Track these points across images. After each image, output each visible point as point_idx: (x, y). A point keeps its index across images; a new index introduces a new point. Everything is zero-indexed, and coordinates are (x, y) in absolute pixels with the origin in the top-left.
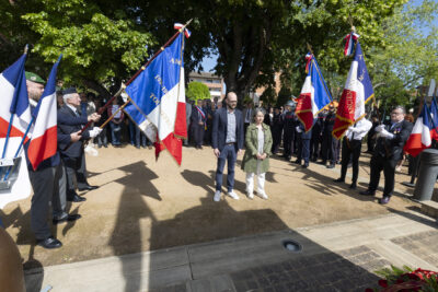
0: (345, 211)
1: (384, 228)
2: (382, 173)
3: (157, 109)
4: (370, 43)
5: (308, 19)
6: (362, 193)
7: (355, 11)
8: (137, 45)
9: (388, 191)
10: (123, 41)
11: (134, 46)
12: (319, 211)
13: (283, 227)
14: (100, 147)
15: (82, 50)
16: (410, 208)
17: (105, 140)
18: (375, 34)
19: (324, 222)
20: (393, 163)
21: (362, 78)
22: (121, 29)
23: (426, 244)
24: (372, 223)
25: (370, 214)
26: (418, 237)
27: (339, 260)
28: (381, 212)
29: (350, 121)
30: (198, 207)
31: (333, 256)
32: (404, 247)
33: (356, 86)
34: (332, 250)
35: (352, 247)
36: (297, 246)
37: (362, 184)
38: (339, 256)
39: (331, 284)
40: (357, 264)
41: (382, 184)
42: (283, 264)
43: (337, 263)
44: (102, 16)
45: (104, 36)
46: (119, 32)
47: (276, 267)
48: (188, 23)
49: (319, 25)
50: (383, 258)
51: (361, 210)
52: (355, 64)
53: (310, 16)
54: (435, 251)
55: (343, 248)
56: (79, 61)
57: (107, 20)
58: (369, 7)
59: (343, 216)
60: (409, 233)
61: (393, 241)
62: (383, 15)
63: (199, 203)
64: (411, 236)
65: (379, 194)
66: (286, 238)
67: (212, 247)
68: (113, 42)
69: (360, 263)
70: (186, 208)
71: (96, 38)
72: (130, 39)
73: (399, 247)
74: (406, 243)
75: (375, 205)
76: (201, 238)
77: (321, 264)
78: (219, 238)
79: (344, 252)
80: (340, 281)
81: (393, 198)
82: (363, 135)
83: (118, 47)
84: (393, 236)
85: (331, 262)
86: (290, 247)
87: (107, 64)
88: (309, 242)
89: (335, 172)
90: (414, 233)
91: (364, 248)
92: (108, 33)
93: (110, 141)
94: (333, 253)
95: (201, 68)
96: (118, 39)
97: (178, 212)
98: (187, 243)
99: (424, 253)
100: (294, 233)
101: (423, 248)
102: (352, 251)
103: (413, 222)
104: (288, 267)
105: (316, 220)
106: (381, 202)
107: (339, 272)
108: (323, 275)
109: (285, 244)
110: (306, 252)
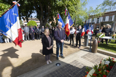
0: (71, 52)
1: (79, 54)
2: (78, 41)
4: (73, 11)
6: (75, 46)
7: (69, 3)
9: (80, 45)
12: (65, 53)
16: (84, 48)
23: (88, 56)
24: (77, 53)
25: (76, 51)
27: (70, 65)
28: (79, 50)
30: (31, 59)
31: (68, 65)
34: (68, 63)
35: (73, 61)
37: (75, 44)
38: (70, 64)
39: (68, 73)
40: (73, 65)
41: (78, 44)
43: (69, 66)
47: (54, 72)
48: (18, 1)
50: (79, 62)
51: (75, 51)
53: (59, 3)
54: (89, 57)
61: (81, 57)
65: (78, 46)
66: (57, 63)
67: (35, 71)
73: (82, 58)
74: (84, 57)
75: (77, 49)
76: (31, 69)
77: (65, 68)
79: (71, 63)
80: (70, 71)
82: (74, 33)
85: (68, 66)
88: (63, 62)
89: (69, 42)
90: (85, 54)
91: (75, 61)
95: (32, 16)
99: (87, 59)
101: (87, 57)
102: (73, 62)
103: (85, 52)
104: (57, 71)
106: (79, 48)
107: (70, 69)
108: (66, 71)
109: (57, 65)
110: (62, 65)
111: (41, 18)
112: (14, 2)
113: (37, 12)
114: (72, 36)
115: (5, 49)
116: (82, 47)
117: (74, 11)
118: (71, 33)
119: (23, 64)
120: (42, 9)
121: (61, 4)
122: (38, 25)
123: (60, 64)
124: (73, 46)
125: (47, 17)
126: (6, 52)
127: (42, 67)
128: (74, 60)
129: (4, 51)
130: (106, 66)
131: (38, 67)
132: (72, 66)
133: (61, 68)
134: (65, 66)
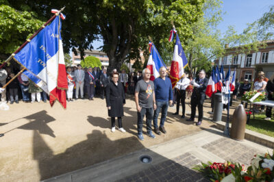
0: (178, 132)
1: (198, 140)
2: (197, 108)
4: (186, 37)
5: (154, 21)
6: (188, 120)
7: (177, 18)
9: (201, 118)
10: (28, 26)
13: (142, 147)
14: (12, 103)
16: (212, 126)
17: (17, 97)
18: (188, 32)
19: (166, 140)
20: (201, 102)
21: (181, 54)
22: (26, 17)
23: (219, 146)
24: (192, 138)
25: (191, 132)
26: (215, 143)
27: (173, 164)
28: (197, 131)
29: (177, 78)
30: (85, 141)
31: (170, 162)
32: (208, 150)
33: (178, 59)
34: (170, 158)
35: (181, 154)
37: (187, 115)
38: (173, 162)
40: (183, 165)
42: (139, 173)
43: (172, 167)
44: (8, 7)
45: (11, 22)
46: (24, 20)
47: (135, 176)
49: (160, 25)
50: (197, 158)
51: (187, 131)
52: (177, 47)
53: (154, 19)
54: (223, 150)
55: (176, 156)
57: (13, 10)
58: (185, 17)
59: (177, 135)
60: (211, 141)
61: (203, 147)
62: (192, 21)
63: (86, 138)
64: (212, 143)
65: (196, 120)
66: (143, 155)
67: (92, 169)
68: (19, 27)
69: (185, 164)
72: (33, 25)
73: (206, 150)
74: (209, 147)
75: (193, 127)
76: (84, 164)
77: (163, 169)
78: (97, 162)
79: (177, 158)
80: (173, 178)
81: (203, 121)
82: (186, 87)
83: (24, 30)
84: (203, 144)
85: (169, 166)
86: (145, 160)
87: (15, 42)
88: (157, 155)
89: (173, 109)
91: (188, 154)
92: (14, 20)
93: (21, 98)
94: (170, 160)
95: (92, 47)
96: (23, 24)
97: (69, 147)
99: (218, 152)
100: (148, 150)
101: (218, 149)
102: (181, 157)
103: (213, 134)
104: (141, 174)
106: (197, 124)
107: (173, 173)
108: (164, 176)
109: (142, 159)
110: (154, 162)
111: (112, 52)
113: (105, 38)
116: (205, 124)
117: (191, 36)
118: (179, 88)
119: (68, 151)
120: (115, 32)
121: (160, 21)
122: (103, 67)
123: (149, 158)
124: (183, 119)
125: (125, 48)
127: (108, 161)
128: (183, 153)
130: (265, 171)
131: (99, 161)
132: (178, 166)
133: (153, 169)
134: (162, 164)
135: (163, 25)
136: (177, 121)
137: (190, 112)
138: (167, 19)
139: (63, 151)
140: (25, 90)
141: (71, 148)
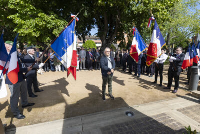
0: (156, 97)
1: (174, 104)
3: (66, 54)
4: (164, 20)
5: (136, 10)
7: (156, 5)
8: (60, 26)
9: (177, 87)
10: (53, 24)
11: (58, 26)
12: (144, 97)
13: (126, 106)
15: (35, 29)
16: (186, 94)
18: (166, 15)
19: (146, 103)
22: (52, 19)
23: (194, 111)
24: (168, 102)
25: (168, 98)
27: (151, 120)
28: (173, 97)
29: (156, 57)
30: (88, 98)
31: (149, 119)
32: (183, 113)
34: (149, 116)
35: (158, 114)
36: (133, 114)
37: (164, 84)
39: (147, 132)
40: (160, 122)
41: (174, 83)
42: (125, 123)
43: (151, 122)
44: (43, 13)
45: (45, 23)
46: (51, 20)
47: (122, 124)
48: (78, 14)
49: (141, 12)
50: (172, 118)
51: (164, 96)
53: (137, 8)
54: (198, 114)
56: (34, 34)
57: (46, 15)
58: (163, 3)
59: (155, 99)
60: (186, 107)
61: (178, 110)
62: (170, 6)
64: (187, 108)
65: (173, 88)
66: (128, 111)
68: (49, 25)
69: (161, 121)
70: (82, 98)
71: (41, 24)
72: (56, 23)
73: (181, 113)
74: (184, 111)
75: (170, 94)
76: (88, 112)
77: (143, 122)
78: (97, 112)
79: (154, 116)
80: (151, 130)
81: (179, 90)
82: (164, 61)
83: (51, 27)
84: (178, 108)
85: (148, 121)
86: (129, 115)
87: (47, 34)
88: (138, 112)
89: (152, 79)
90: (188, 106)
91: (164, 114)
92: (46, 21)
94: (149, 117)
95: (90, 34)
96: (51, 23)
97: (79, 100)
98: (82, 114)
99: (193, 116)
100: (132, 108)
101: (193, 113)
102: (158, 116)
103: (188, 101)
104: (127, 124)
105: (143, 102)
106: (173, 92)
107: (151, 126)
108: (144, 127)
109: (127, 114)
110: (136, 117)
111: (104, 36)
112: (73, 15)
113: (99, 27)
114: (159, 68)
115: (56, 79)
118: (158, 62)
119: (78, 103)
120: (106, 21)
121: (141, 9)
122: (98, 48)
124: (160, 87)
125: (114, 33)
126: (58, 83)
127: (104, 112)
128: (160, 113)
129: (56, 81)
132: (156, 122)
133: (135, 121)
134: (143, 119)
135: (144, 11)
136: (155, 88)
137: (167, 82)
138: (147, 6)
139: (75, 103)
140: (53, 64)
141: (80, 101)
